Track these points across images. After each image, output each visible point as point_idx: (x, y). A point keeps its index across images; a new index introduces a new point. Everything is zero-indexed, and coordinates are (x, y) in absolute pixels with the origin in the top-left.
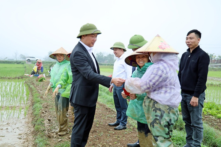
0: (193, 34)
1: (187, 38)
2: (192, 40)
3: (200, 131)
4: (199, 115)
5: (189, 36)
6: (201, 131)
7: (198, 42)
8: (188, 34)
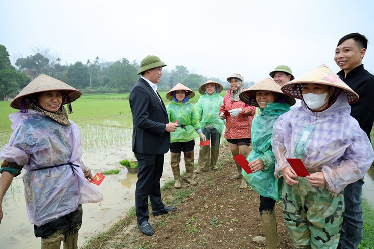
0: (351, 42)
1: (337, 51)
2: (349, 54)
3: (354, 228)
4: (354, 197)
5: (341, 47)
6: (357, 228)
7: (362, 56)
8: (340, 42)
